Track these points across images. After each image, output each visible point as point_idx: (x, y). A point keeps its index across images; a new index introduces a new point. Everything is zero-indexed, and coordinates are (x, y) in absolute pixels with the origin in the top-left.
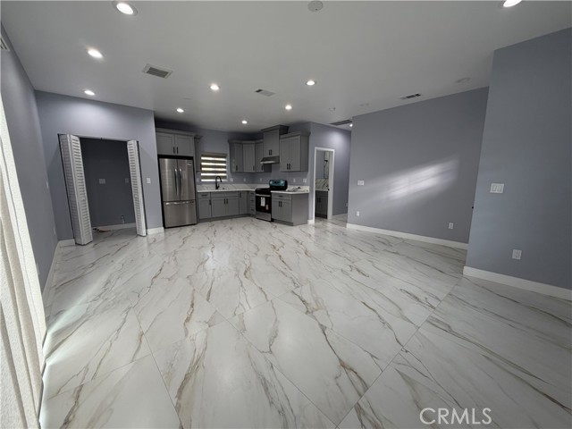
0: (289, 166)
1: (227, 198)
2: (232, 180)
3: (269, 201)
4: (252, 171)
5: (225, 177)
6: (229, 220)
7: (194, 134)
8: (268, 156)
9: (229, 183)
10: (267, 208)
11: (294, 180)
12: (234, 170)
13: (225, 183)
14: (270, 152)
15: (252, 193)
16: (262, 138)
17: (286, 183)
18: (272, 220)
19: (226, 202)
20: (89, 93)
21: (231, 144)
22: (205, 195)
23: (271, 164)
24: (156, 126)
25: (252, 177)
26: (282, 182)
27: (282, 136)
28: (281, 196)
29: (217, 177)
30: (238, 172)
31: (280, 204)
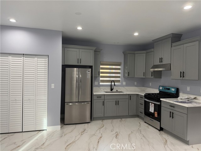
0: (182, 74)
1: (118, 100)
2: (124, 83)
3: (158, 108)
4: (143, 77)
5: (118, 81)
6: (119, 120)
7: (94, 48)
8: (159, 63)
9: (122, 86)
10: (156, 115)
11: (188, 89)
12: (126, 75)
13: (118, 86)
14: (161, 60)
15: (141, 97)
16: (153, 48)
17: (178, 90)
18: (161, 129)
19: (117, 103)
20: (13, 20)
21: (125, 54)
22: (99, 96)
23: (161, 71)
24: (63, 43)
25: (143, 82)
26: (173, 90)
27: (174, 44)
28: (172, 106)
29: (112, 81)
30: (130, 77)
31: (172, 115)
